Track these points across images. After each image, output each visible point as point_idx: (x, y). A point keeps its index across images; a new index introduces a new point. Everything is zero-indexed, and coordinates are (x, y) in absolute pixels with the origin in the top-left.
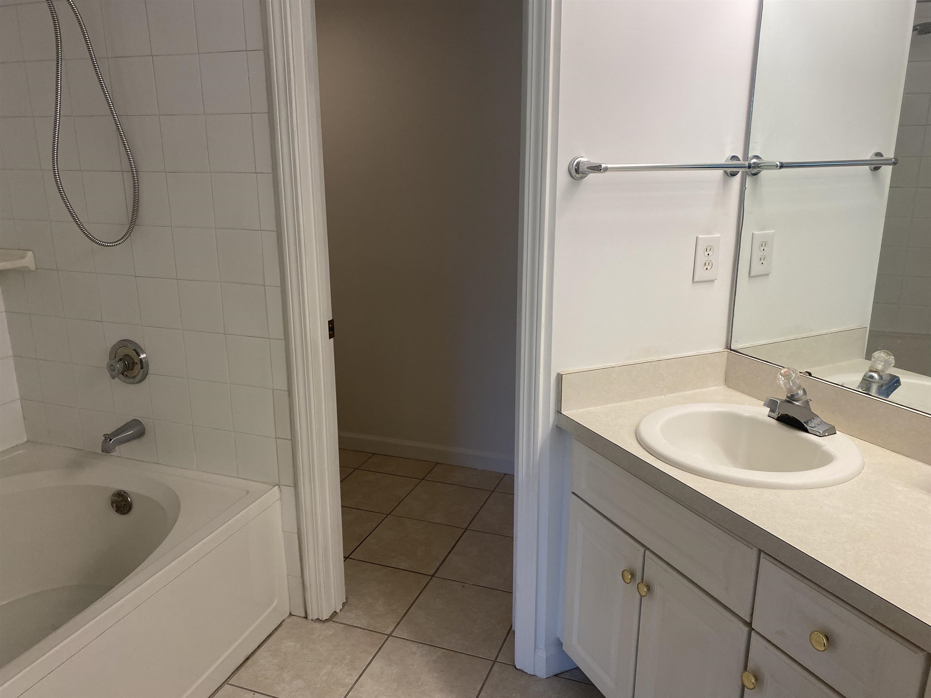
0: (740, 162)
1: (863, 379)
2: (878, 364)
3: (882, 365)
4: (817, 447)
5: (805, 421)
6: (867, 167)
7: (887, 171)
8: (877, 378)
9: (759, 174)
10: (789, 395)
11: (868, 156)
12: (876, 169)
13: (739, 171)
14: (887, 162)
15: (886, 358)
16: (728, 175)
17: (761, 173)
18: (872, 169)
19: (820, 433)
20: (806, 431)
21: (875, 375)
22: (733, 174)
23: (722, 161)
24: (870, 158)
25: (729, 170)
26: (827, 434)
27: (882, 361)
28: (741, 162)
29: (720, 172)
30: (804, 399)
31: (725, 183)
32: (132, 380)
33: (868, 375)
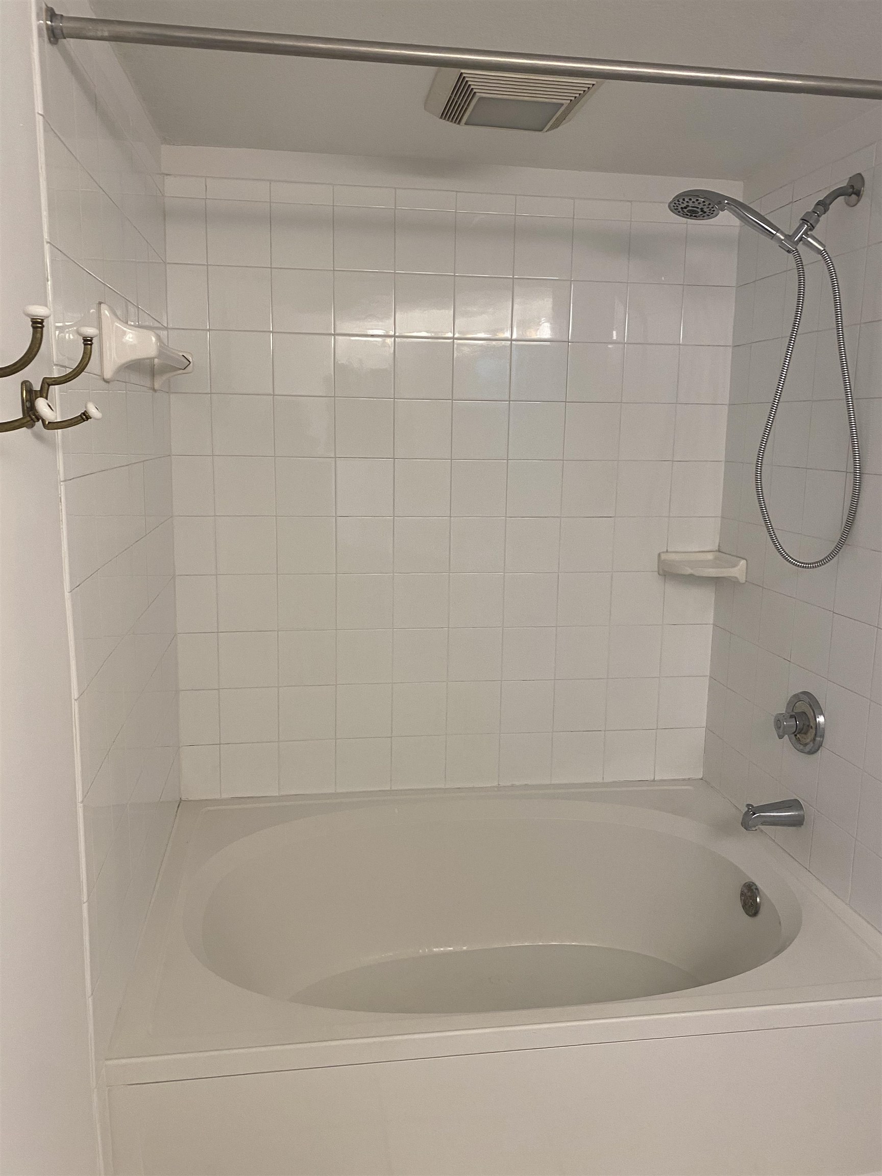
32: (802, 747)
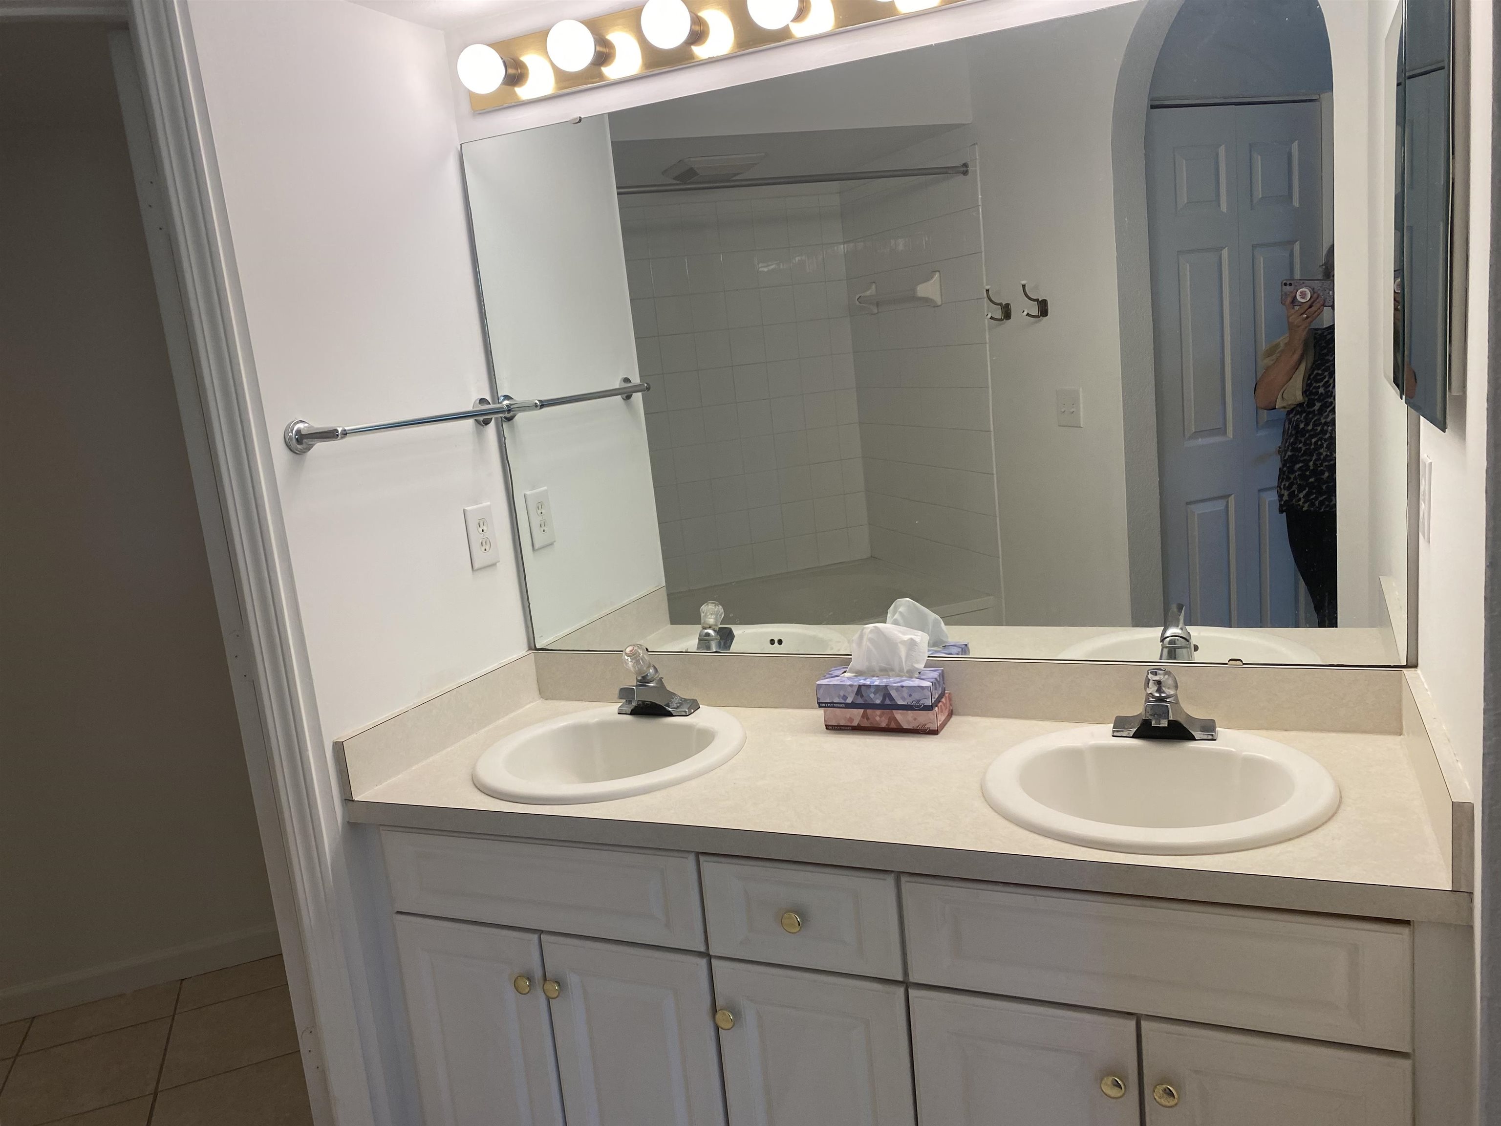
0: (489, 406)
1: (700, 640)
2: (709, 618)
3: (714, 619)
4: (689, 728)
5: (666, 703)
6: (619, 397)
7: (638, 397)
8: (713, 635)
9: (514, 419)
10: (639, 678)
11: (617, 384)
12: (629, 397)
13: (492, 418)
14: (637, 388)
15: (716, 609)
16: (481, 424)
17: (516, 417)
18: (625, 398)
19: (686, 711)
20: (670, 715)
21: (711, 631)
22: (487, 422)
23: (469, 408)
24: (619, 386)
25: (481, 418)
26: (692, 711)
27: (712, 614)
28: (492, 406)
29: (471, 422)
30: (658, 677)
31: (480, 435)
33: (704, 634)
